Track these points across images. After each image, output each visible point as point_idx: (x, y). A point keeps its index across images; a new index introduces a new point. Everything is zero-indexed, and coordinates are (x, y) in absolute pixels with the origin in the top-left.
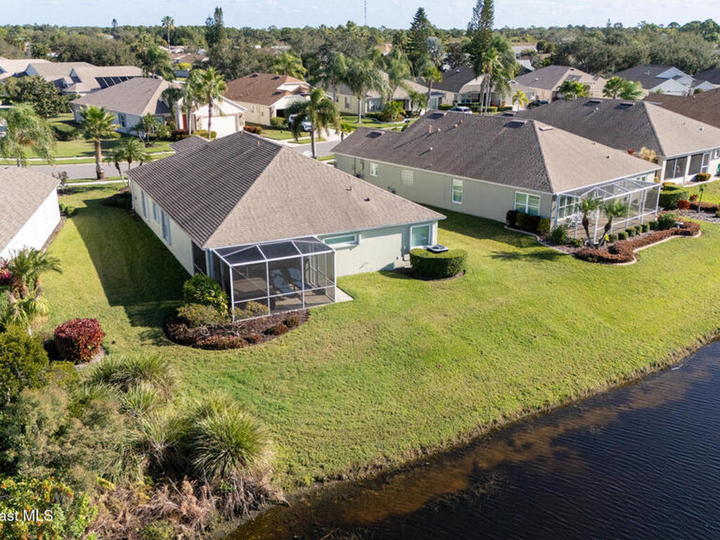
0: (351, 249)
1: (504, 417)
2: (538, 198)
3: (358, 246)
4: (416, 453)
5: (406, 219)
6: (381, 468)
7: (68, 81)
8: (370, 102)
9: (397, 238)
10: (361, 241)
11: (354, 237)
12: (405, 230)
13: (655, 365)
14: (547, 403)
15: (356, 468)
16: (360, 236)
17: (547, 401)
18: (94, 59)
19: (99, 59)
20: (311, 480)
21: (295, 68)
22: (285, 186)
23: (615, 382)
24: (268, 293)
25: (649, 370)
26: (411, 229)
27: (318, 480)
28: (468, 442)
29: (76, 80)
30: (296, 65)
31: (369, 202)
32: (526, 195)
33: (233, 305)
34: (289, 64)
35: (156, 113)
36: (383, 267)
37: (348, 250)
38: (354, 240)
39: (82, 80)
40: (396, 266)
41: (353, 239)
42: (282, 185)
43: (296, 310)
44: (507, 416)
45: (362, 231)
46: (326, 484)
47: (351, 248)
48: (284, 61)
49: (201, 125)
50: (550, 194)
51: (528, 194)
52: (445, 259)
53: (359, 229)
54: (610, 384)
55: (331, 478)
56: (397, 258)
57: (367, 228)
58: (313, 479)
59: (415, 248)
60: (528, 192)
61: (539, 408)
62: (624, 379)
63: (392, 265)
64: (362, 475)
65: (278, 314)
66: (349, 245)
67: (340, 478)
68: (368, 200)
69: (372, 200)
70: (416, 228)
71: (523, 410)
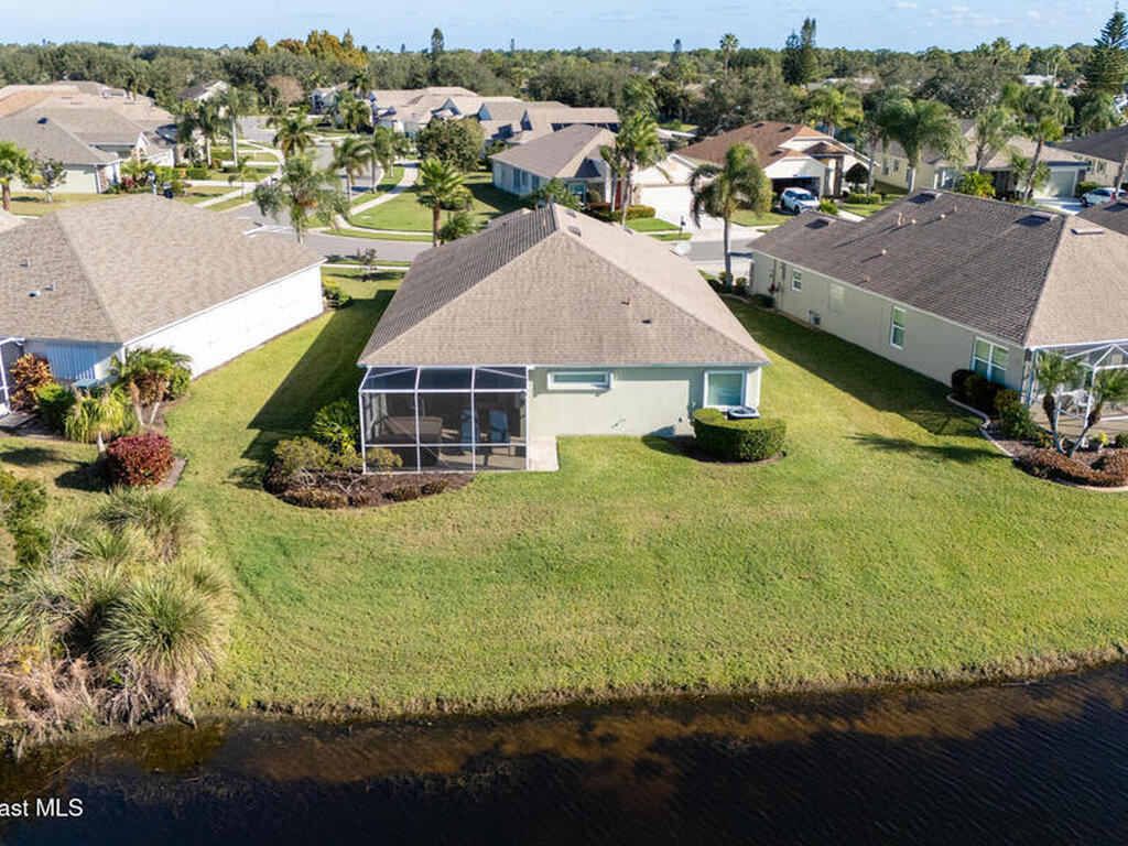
0: (597, 395)
1: (611, 687)
2: (1005, 352)
3: (609, 393)
4: (427, 705)
5: (697, 359)
6: (359, 712)
7: (516, 127)
8: (944, 174)
9: (683, 387)
10: (614, 383)
11: (604, 376)
12: (695, 375)
13: (973, 668)
14: (702, 684)
15: (318, 704)
16: (612, 376)
17: (703, 679)
18: (579, 97)
19: (588, 96)
20: (249, 703)
21: (844, 114)
22: (526, 290)
23: (865, 679)
24: (418, 439)
25: (953, 672)
26: (706, 376)
27: (260, 706)
28: (521, 709)
29: (526, 126)
30: (847, 110)
31: (649, 326)
32: (989, 346)
33: (363, 449)
34: (835, 107)
35: (576, 176)
36: (655, 430)
37: (593, 396)
38: (604, 381)
39: (533, 127)
40: (678, 432)
41: (602, 379)
42: (523, 286)
43: (461, 472)
44: (616, 686)
45: (615, 368)
46: (266, 714)
47: (597, 393)
48: (828, 103)
49: (639, 197)
50: (1018, 346)
51: (992, 344)
52: (736, 430)
53: (607, 364)
54: (854, 680)
55: (277, 707)
56: (680, 420)
57: (622, 364)
58: (252, 702)
59: (709, 407)
60: (993, 341)
61: (684, 688)
62: (887, 678)
63: (671, 429)
64: (324, 716)
65: (432, 472)
66: (595, 388)
67: (290, 711)
68: (647, 322)
69: (655, 324)
70: (715, 375)
71: (654, 685)
